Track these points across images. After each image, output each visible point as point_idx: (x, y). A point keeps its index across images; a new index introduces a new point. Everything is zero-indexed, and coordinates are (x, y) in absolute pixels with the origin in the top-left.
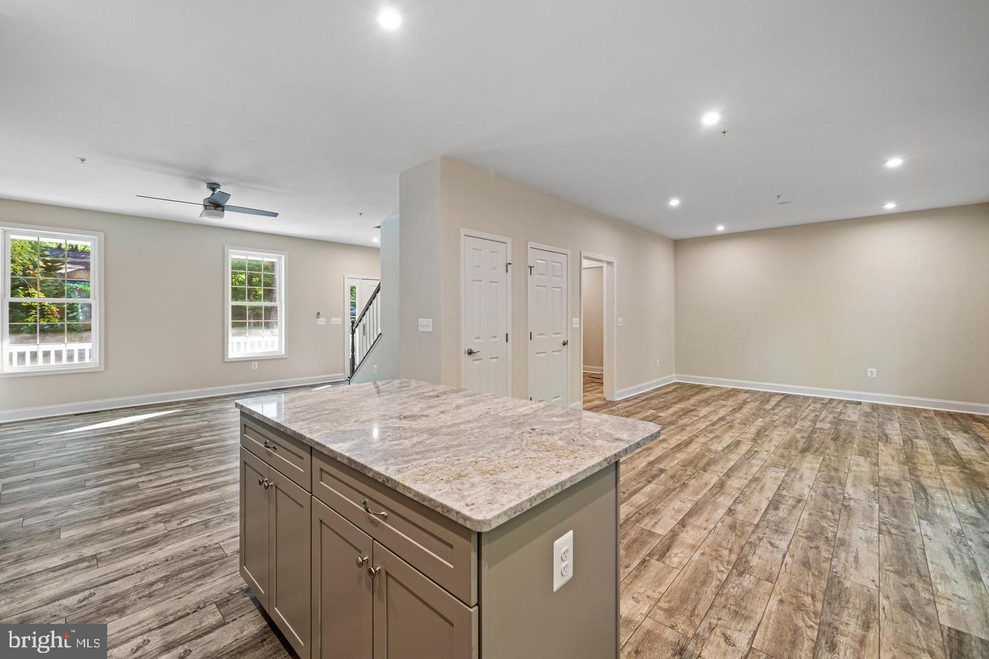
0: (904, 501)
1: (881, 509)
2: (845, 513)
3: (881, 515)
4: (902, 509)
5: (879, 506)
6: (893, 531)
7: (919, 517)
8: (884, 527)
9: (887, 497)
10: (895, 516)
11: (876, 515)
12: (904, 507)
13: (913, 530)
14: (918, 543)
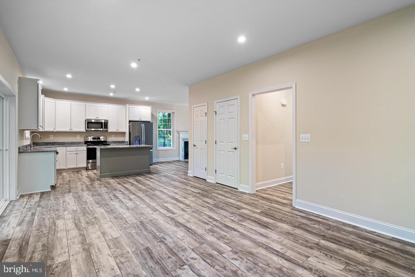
0: (82, 215)
1: (89, 208)
2: (97, 202)
3: (88, 206)
4: (83, 211)
5: (90, 209)
6: (83, 203)
7: (77, 211)
8: (86, 203)
9: (89, 214)
10: (84, 207)
11: (89, 206)
12: (82, 212)
13: (78, 206)
14: (76, 203)
